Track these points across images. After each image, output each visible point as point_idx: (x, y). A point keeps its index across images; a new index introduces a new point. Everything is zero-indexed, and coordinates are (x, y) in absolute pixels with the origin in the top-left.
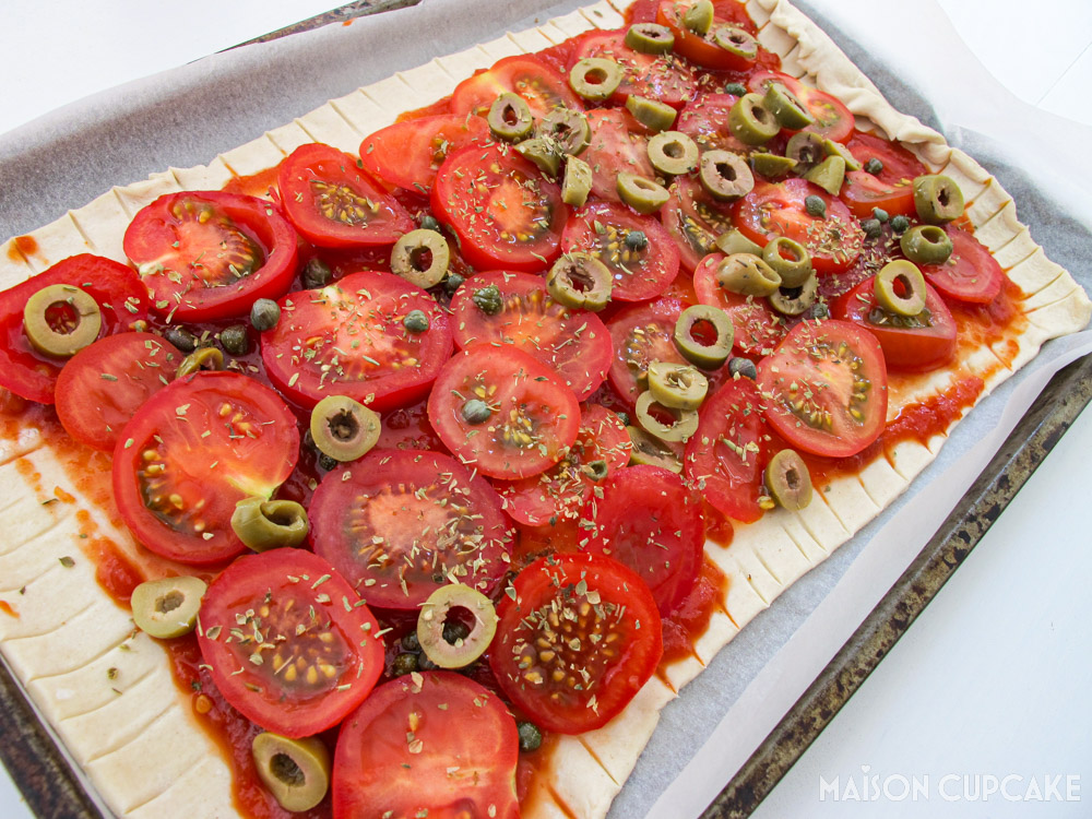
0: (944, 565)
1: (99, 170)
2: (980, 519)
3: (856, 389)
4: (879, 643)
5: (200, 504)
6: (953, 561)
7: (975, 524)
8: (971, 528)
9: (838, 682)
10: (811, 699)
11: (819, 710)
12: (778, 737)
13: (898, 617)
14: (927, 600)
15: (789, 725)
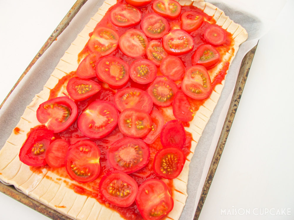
0: (233, 114)
1: (21, 104)
2: (237, 100)
3: (203, 81)
4: (225, 136)
5: (87, 170)
6: (235, 112)
7: (237, 101)
8: (236, 103)
9: (220, 148)
10: (216, 154)
11: (218, 155)
12: (213, 164)
13: (227, 129)
14: (232, 123)
15: (214, 161)
